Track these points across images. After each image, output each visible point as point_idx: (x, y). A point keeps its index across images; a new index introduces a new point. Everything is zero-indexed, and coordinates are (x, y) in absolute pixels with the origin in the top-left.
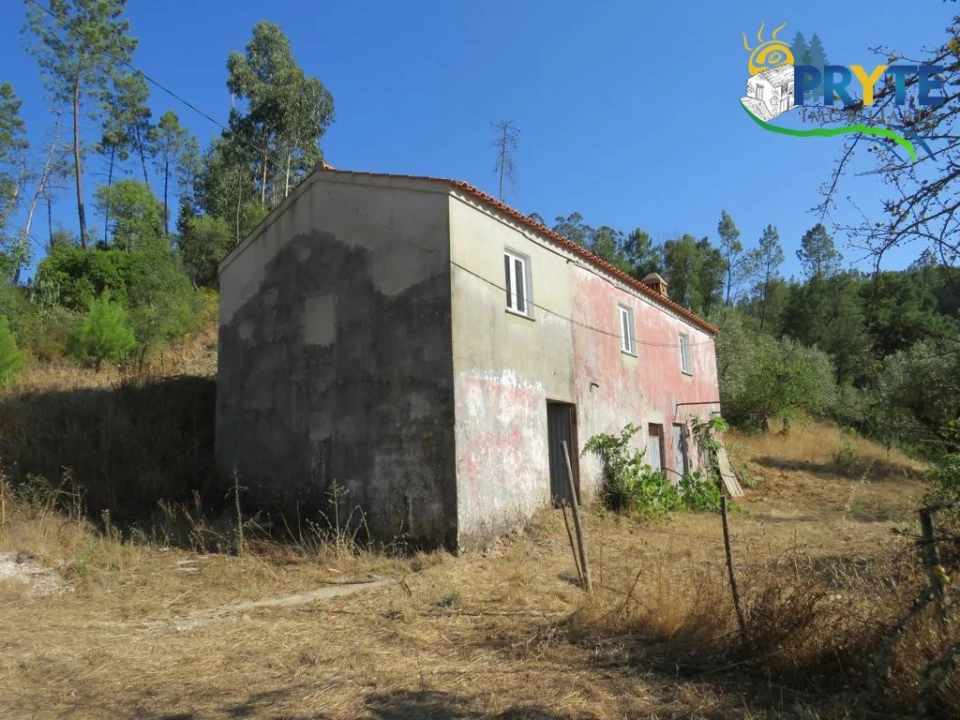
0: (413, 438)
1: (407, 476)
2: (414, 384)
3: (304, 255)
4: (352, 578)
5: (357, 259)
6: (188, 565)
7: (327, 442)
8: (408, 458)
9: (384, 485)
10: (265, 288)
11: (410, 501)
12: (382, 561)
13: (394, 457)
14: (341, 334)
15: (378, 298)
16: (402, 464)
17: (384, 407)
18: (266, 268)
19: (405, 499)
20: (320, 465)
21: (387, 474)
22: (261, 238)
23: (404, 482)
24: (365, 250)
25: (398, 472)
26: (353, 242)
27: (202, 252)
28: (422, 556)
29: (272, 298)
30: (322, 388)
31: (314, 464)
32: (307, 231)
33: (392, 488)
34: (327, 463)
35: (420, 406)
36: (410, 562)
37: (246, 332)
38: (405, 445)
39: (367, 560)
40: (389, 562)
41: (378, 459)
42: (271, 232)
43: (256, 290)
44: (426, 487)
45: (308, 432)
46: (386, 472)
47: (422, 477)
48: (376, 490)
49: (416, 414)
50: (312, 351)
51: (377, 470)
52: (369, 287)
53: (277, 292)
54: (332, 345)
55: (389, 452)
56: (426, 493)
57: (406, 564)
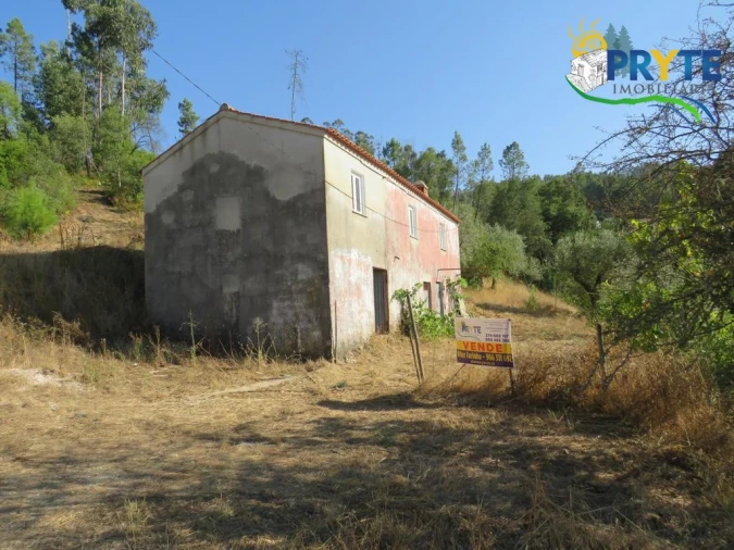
0: (300, 292)
1: (296, 315)
2: (301, 258)
3: (215, 168)
4: (271, 377)
5: (256, 175)
6: (160, 373)
7: (237, 294)
8: (296, 304)
9: (280, 321)
10: (182, 189)
11: (298, 330)
12: (286, 367)
13: (286, 303)
14: (245, 223)
15: (274, 201)
16: (292, 307)
17: (279, 272)
18: (183, 174)
19: (295, 330)
20: (231, 309)
21: (282, 314)
22: (178, 154)
23: (294, 319)
24: (262, 168)
25: (290, 313)
26: (253, 163)
28: (311, 363)
29: (189, 196)
30: (232, 259)
31: (226, 308)
32: (216, 152)
33: (285, 323)
34: (237, 308)
35: (305, 272)
36: (304, 365)
37: (168, 219)
38: (295, 296)
39: (276, 367)
40: (290, 367)
41: (275, 304)
42: (186, 150)
43: (175, 190)
44: (310, 321)
45: (221, 288)
46: (280, 313)
47: (306, 315)
48: (274, 324)
49: (301, 277)
50: (222, 234)
51: (275, 312)
52: (267, 194)
53: (192, 192)
54: (239, 231)
55: (283, 300)
56: (310, 326)
57: (302, 367)
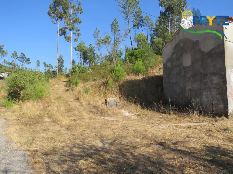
0: (214, 88)
1: (213, 98)
2: (214, 74)
3: (182, 45)
4: (198, 121)
5: (196, 43)
6: (160, 116)
7: (190, 90)
8: (213, 93)
9: (206, 100)
10: (173, 54)
11: (214, 104)
12: (206, 118)
13: (208, 93)
14: (193, 63)
15: (203, 53)
16: (211, 95)
17: (205, 80)
18: (173, 49)
19: (212, 104)
20: (189, 95)
21: (207, 97)
22: (171, 42)
23: (212, 99)
24: (198, 41)
25: (210, 97)
26: (195, 39)
27: (156, 47)
28: (218, 118)
29: (175, 56)
30: (188, 76)
31: (187, 95)
32: (182, 38)
33: (208, 101)
34: (191, 94)
35: (216, 80)
36: (214, 119)
37: (169, 65)
38: (212, 90)
39: (202, 118)
40: (208, 119)
41: (204, 93)
42: (174, 40)
43: (171, 55)
44: (218, 100)
45: (185, 87)
46: (206, 97)
47: (217, 98)
48: (204, 101)
49: (214, 82)
50: (185, 68)
51: (204, 96)
52: (200, 50)
53: (176, 54)
54: (190, 66)
55: (207, 92)
56: (218, 102)
57: (213, 119)
